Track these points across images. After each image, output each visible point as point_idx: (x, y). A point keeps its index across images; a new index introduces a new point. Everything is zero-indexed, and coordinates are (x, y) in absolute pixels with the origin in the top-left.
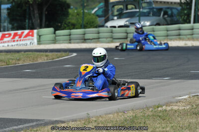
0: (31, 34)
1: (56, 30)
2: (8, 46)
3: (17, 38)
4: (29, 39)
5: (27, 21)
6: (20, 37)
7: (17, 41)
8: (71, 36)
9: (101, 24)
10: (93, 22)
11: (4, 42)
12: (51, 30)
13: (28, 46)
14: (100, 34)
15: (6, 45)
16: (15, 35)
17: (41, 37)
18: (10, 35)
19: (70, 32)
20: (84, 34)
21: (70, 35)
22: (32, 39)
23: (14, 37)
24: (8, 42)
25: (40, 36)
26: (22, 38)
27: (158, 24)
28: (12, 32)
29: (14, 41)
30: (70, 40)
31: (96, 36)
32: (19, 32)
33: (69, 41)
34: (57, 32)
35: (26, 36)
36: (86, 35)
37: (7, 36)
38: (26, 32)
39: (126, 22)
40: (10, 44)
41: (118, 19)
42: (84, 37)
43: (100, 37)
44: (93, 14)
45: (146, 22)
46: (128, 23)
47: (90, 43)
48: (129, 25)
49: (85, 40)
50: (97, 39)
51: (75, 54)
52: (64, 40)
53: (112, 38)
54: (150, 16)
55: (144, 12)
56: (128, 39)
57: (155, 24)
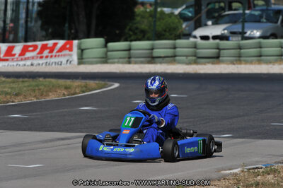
0: (68, 46)
1: (107, 41)
2: (32, 65)
3: (46, 53)
4: (64, 55)
5: (67, 25)
6: (51, 51)
7: (47, 57)
8: (132, 51)
9: (187, 32)
10: (174, 29)
11: (26, 59)
12: (100, 41)
13: (62, 65)
14: (178, 50)
15: (28, 63)
16: (44, 47)
17: (85, 51)
18: (35, 47)
19: (130, 46)
20: (152, 49)
21: (129, 50)
22: (70, 55)
23: (41, 52)
24: (33, 58)
25: (82, 50)
26: (54, 54)
27: (274, 36)
28: (39, 44)
29: (42, 57)
30: (129, 58)
31: (169, 52)
32: (50, 43)
33: (127, 59)
34: (111, 45)
35: (60, 50)
36: (155, 50)
37: (31, 49)
38: (61, 43)
39: (224, 30)
40: (35, 62)
41: (213, 24)
42: (152, 53)
43: (177, 54)
44: (176, 16)
45: (255, 31)
46: (226, 31)
47: (161, 63)
48: (228, 35)
49: (153, 58)
50: (172, 57)
51: (116, 85)
52: (121, 58)
53: (195, 56)
54: (263, 22)
55: (254, 15)
56: (221, 58)
57: (268, 34)
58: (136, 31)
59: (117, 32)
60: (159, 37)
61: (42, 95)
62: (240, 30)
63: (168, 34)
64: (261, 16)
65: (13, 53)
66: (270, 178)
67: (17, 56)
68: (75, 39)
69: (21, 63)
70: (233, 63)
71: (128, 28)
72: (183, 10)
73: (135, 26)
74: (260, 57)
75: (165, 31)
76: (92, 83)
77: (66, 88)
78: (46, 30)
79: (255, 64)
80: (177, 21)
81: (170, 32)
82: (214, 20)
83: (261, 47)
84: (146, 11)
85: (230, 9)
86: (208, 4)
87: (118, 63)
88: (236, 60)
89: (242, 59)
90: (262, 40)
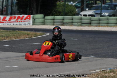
0: (28, 17)
1: (45, 16)
2: (14, 25)
3: (19, 20)
4: (27, 21)
5: (28, 9)
7: (20, 22)
8: (55, 20)
9: (78, 13)
10: (73, 11)
11: (11, 22)
12: (42, 15)
13: (26, 25)
14: (74, 20)
15: (12, 24)
16: (19, 18)
17: (36, 20)
18: (15, 17)
20: (63, 20)
21: (54, 20)
22: (29, 21)
23: (17, 19)
24: (14, 22)
25: (34, 19)
26: (23, 20)
27: (114, 15)
28: (17, 16)
29: (17, 22)
30: (54, 23)
31: (70, 21)
32: (21, 16)
33: (53, 24)
34: (46, 17)
35: (25, 19)
36: (64, 20)
37: (13, 18)
38: (26, 16)
40: (15, 24)
41: (89, 10)
42: (63, 21)
43: (73, 22)
44: (73, 6)
45: (106, 13)
46: (94, 13)
47: (67, 25)
48: (95, 14)
49: (64, 23)
50: (71, 23)
51: (48, 34)
52: (50, 23)
53: (81, 23)
54: (109, 10)
55: (106, 7)
56: (91, 24)
57: (111, 15)
58: (57, 12)
59: (49, 12)
60: (66, 14)
61: (17, 37)
62: (100, 13)
63: (70, 13)
64: (108, 7)
65: (6, 19)
66: (111, 74)
67: (7, 21)
68: (31, 15)
69: (9, 24)
70: (96, 26)
71: (53, 10)
72: (76, 3)
73: (56, 9)
74: (108, 24)
75: (69, 12)
76: (38, 33)
77: (28, 35)
78: (20, 11)
79: (106, 27)
80: (73, 8)
81: (71, 13)
82: (89, 8)
83: (108, 20)
84: (61, 4)
85: (96, 4)
86: (87, 1)
87: (49, 25)
88: (98, 25)
89: (100, 24)
90: (109, 17)
